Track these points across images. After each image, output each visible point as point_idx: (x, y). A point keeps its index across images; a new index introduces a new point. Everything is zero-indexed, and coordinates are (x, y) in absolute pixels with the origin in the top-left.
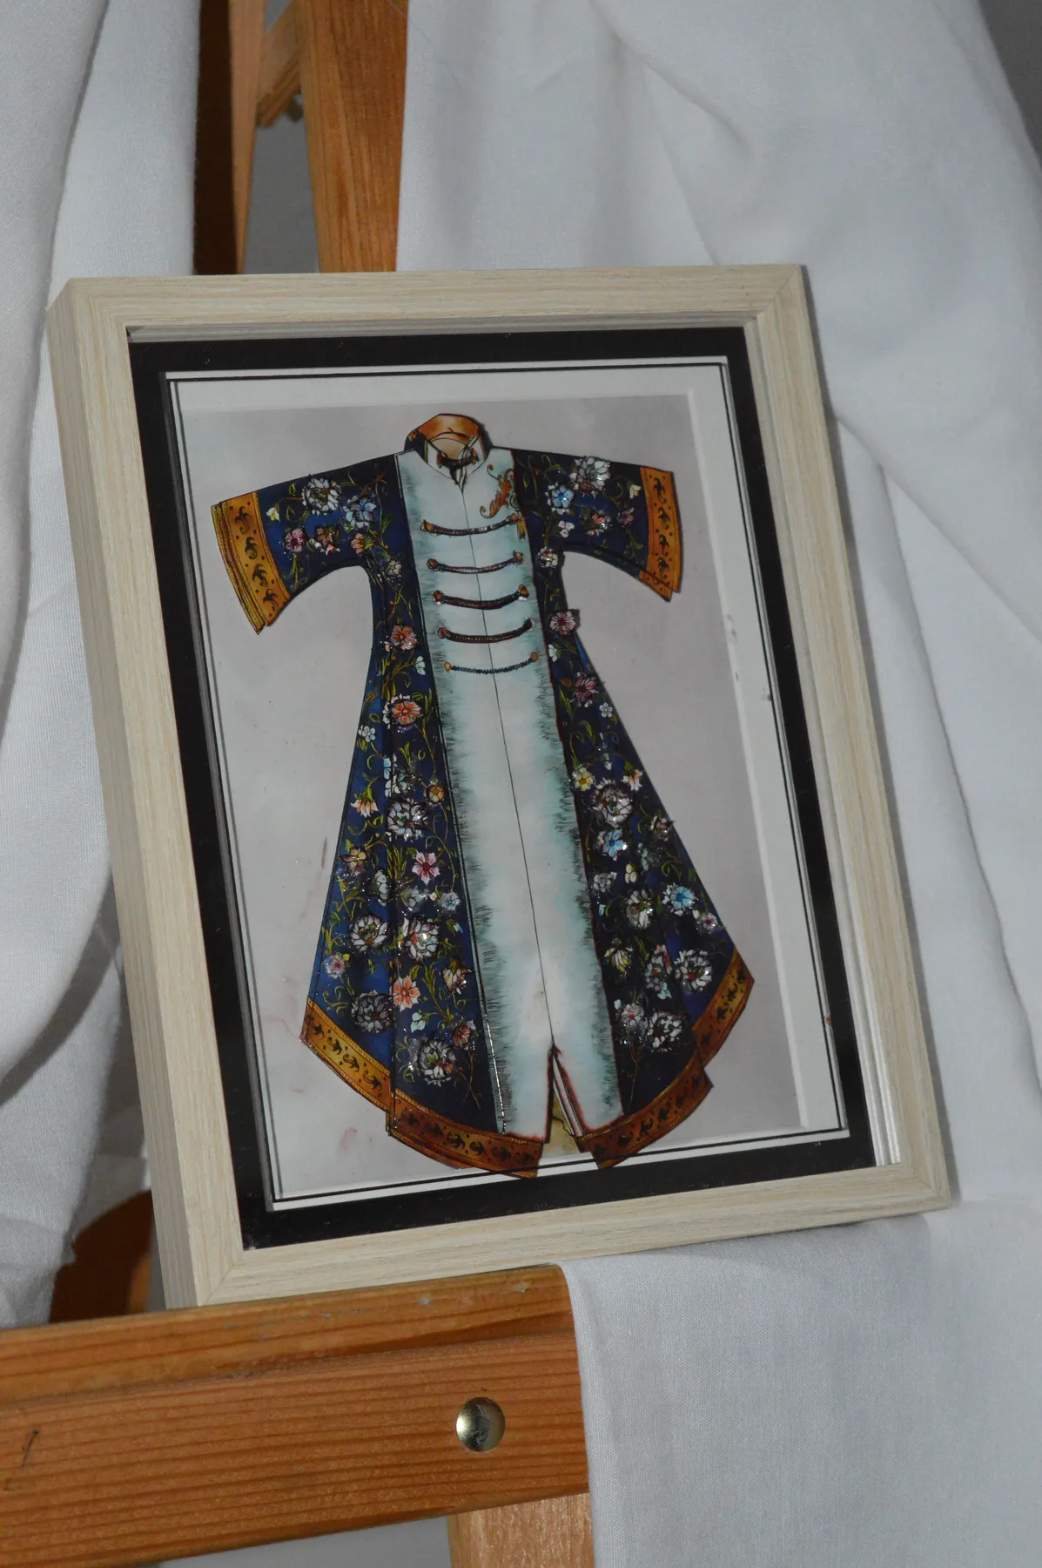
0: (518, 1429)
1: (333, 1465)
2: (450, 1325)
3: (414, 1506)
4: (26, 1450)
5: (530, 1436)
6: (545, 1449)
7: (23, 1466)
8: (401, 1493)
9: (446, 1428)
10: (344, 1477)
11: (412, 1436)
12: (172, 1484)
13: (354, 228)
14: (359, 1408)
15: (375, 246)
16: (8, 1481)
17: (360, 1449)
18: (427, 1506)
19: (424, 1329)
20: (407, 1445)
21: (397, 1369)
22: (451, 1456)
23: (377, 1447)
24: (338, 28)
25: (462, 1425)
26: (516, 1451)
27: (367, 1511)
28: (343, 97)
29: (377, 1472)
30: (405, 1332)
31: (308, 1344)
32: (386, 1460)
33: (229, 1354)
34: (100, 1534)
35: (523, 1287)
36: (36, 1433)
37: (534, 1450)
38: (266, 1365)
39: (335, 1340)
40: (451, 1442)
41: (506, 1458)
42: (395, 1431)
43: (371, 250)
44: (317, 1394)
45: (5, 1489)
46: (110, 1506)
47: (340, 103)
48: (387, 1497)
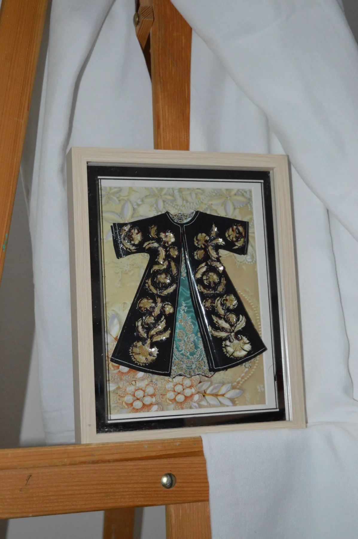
0: (180, 483)
1: (121, 490)
2: (154, 454)
3: (146, 503)
4: (27, 480)
5: (185, 485)
6: (189, 489)
7: (26, 485)
8: (142, 499)
9: (159, 481)
10: (125, 493)
11: (147, 483)
12: (70, 492)
13: (162, 132)
14: (131, 474)
15: (168, 138)
16: (21, 489)
17: (130, 486)
18: (150, 503)
19: (145, 455)
20: (145, 485)
21: (144, 463)
22: (159, 489)
23: (136, 486)
24: (161, 75)
25: (165, 480)
26: (180, 489)
28: (161, 94)
29: (135, 493)
30: (139, 455)
31: (107, 458)
32: (138, 489)
33: (83, 459)
34: (48, 505)
37: (186, 489)
38: (94, 462)
39: (116, 457)
40: (159, 485)
41: (176, 491)
42: (142, 481)
43: (167, 138)
45: (20, 491)
46: (52, 498)
47: (160, 96)
48: (138, 500)
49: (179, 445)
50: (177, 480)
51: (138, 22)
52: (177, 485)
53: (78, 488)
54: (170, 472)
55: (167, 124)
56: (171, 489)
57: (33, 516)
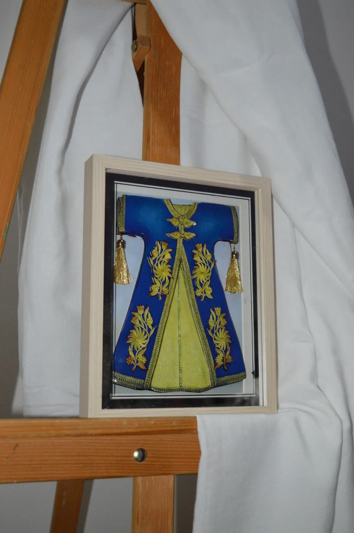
0: (150, 457)
1: (98, 462)
2: (131, 430)
3: (119, 475)
4: (14, 449)
5: (154, 459)
6: (158, 463)
7: (13, 453)
9: (131, 455)
10: (101, 465)
11: (121, 456)
12: (52, 462)
13: (151, 146)
14: (107, 448)
15: (156, 151)
16: (8, 457)
17: (106, 458)
18: (123, 475)
19: (123, 431)
20: (119, 458)
21: (119, 438)
22: (131, 462)
23: (111, 458)
24: (153, 96)
25: (136, 454)
26: (150, 463)
27: (106, 475)
28: (152, 113)
29: (110, 465)
30: (118, 431)
31: (90, 432)
32: (113, 462)
33: (68, 432)
34: (31, 473)
35: (153, 422)
36: (18, 445)
37: (154, 463)
38: (77, 435)
39: (98, 431)
40: (131, 459)
41: (147, 464)
42: (117, 454)
43: (154, 151)
44: (96, 443)
45: (7, 459)
46: (35, 466)
47: (151, 115)
48: (112, 471)
49: (153, 423)
50: (148, 455)
51: (136, 49)
52: (147, 459)
53: (59, 458)
54: (141, 447)
55: (156, 139)
56: (142, 463)
57: (17, 482)
